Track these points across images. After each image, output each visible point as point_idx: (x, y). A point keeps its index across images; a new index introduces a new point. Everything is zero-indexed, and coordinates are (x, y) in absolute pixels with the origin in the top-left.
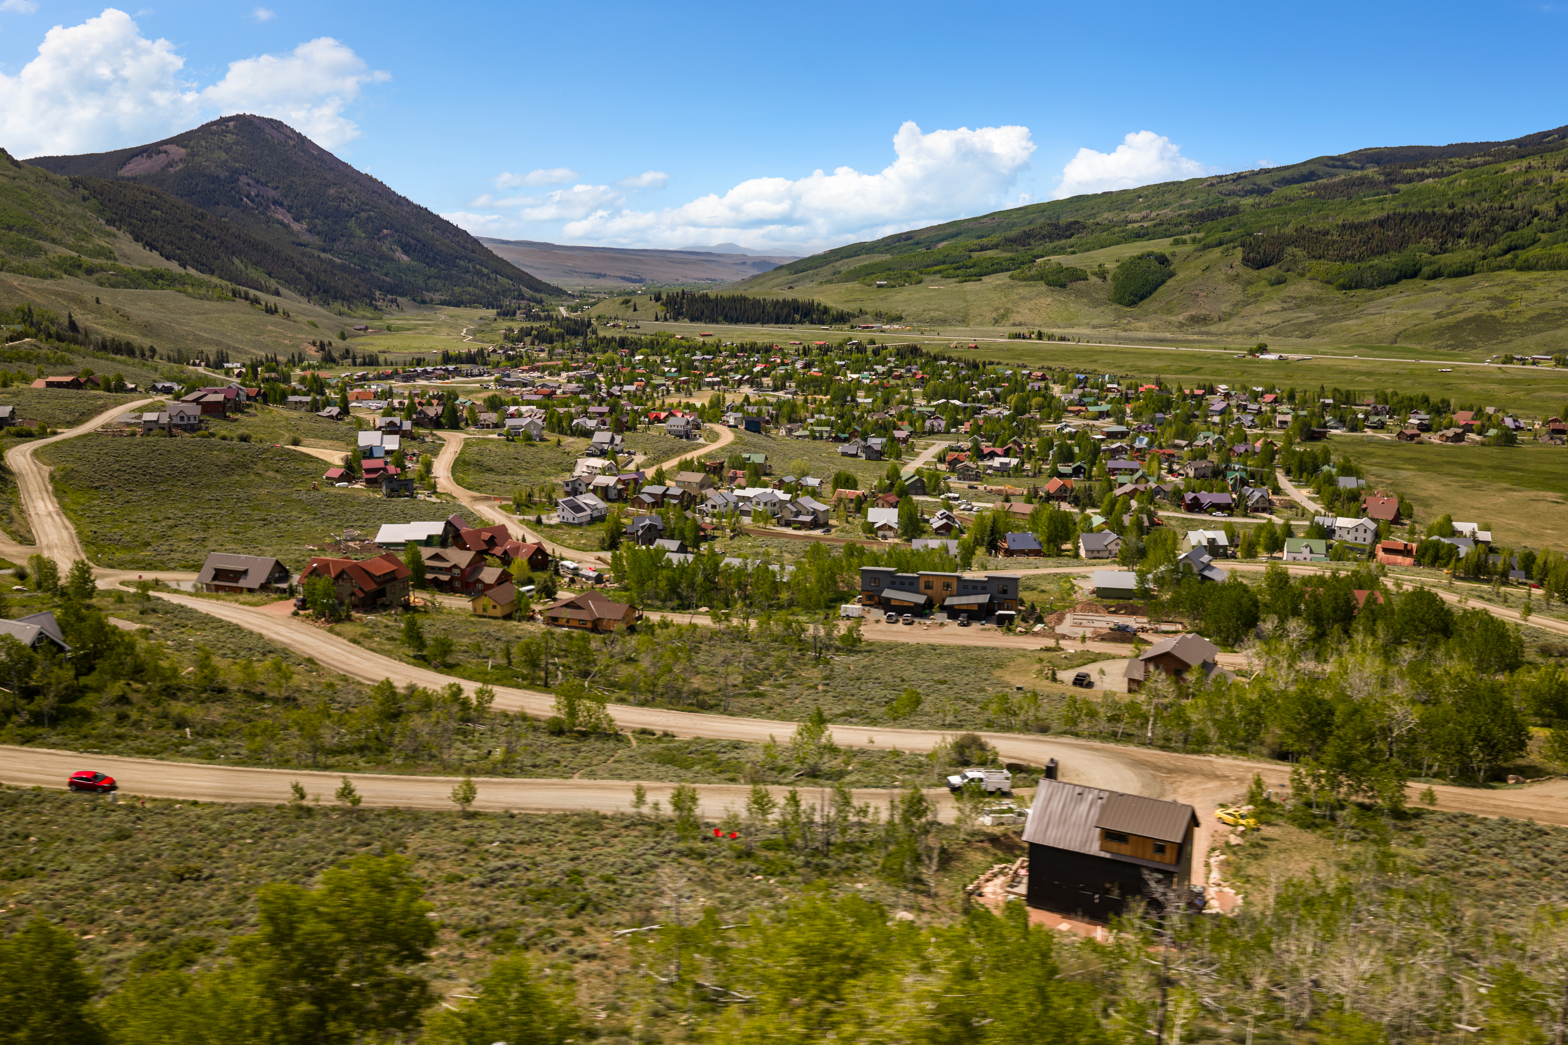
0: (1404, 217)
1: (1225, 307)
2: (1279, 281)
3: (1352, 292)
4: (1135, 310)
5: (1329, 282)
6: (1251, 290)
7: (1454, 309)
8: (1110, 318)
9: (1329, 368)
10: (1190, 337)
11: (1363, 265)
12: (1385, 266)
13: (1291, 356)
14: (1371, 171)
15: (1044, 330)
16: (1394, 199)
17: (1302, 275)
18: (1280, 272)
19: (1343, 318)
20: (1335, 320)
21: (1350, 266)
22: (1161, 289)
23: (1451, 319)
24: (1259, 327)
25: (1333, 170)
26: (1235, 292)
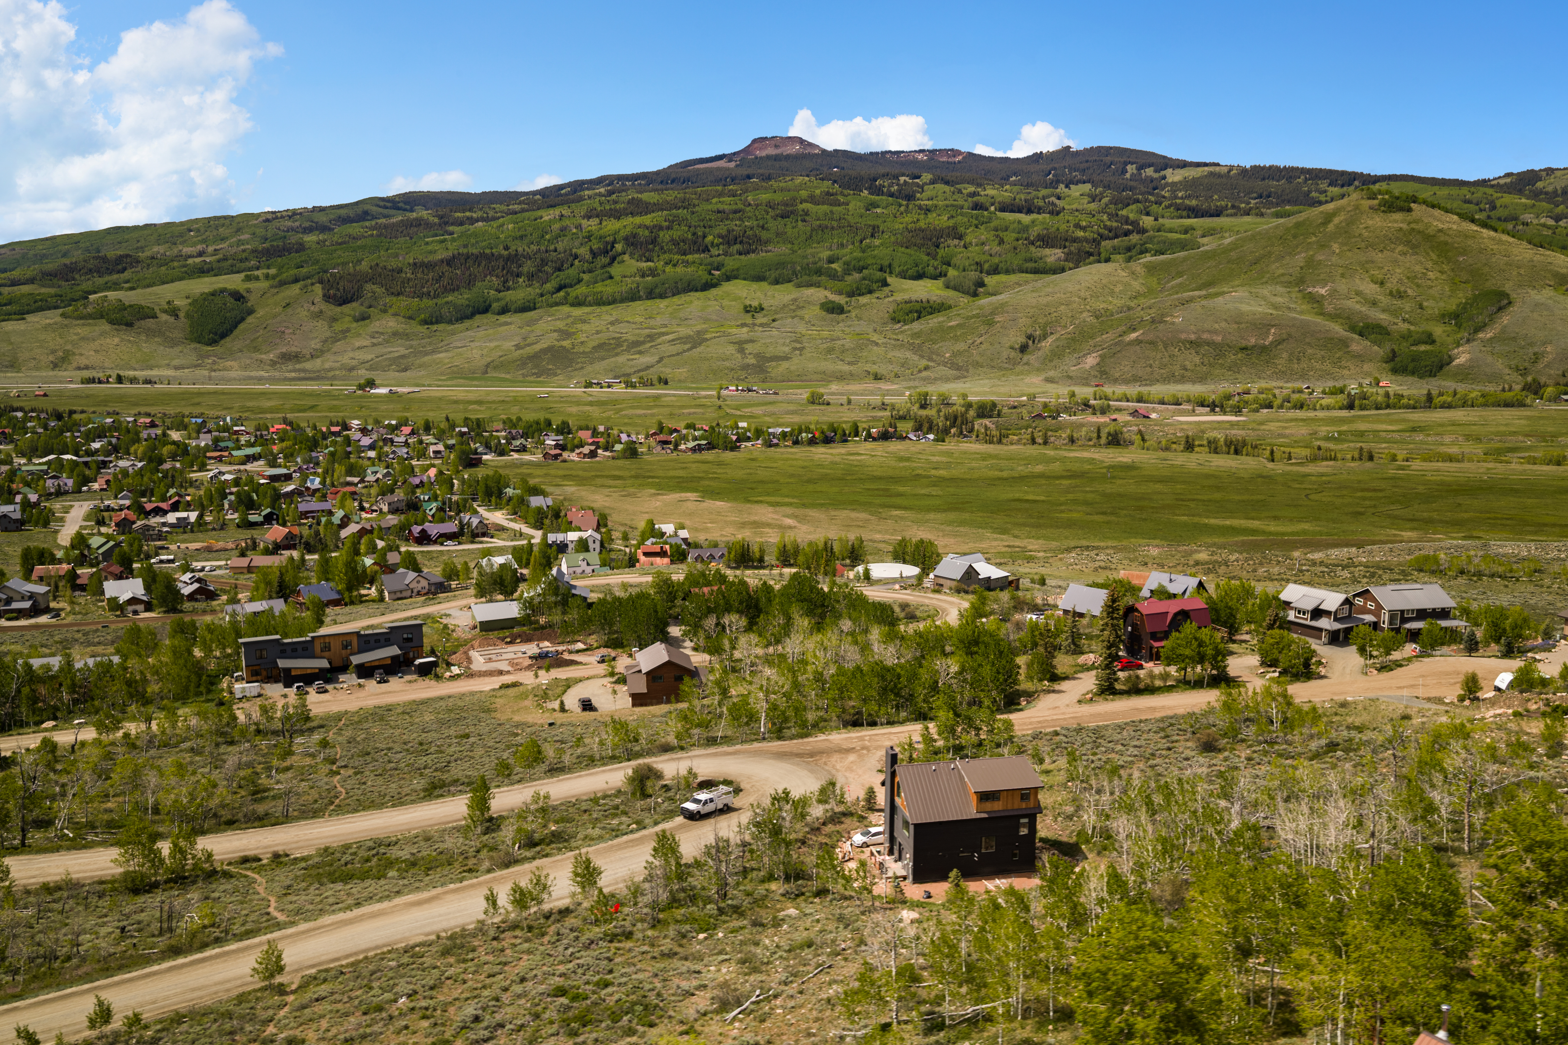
0: (468, 257)
1: (315, 344)
2: (364, 318)
3: (434, 327)
4: (216, 349)
5: (410, 318)
6: (338, 327)
7: (529, 341)
8: (192, 358)
9: (440, 399)
10: (288, 375)
11: (440, 301)
12: (459, 302)
13: (399, 389)
14: (423, 213)
15: (122, 373)
16: (454, 240)
17: (385, 311)
18: (363, 308)
19: (433, 352)
20: (426, 354)
21: (427, 302)
22: (242, 326)
23: (529, 350)
24: (354, 363)
25: (385, 211)
26: (321, 329)
